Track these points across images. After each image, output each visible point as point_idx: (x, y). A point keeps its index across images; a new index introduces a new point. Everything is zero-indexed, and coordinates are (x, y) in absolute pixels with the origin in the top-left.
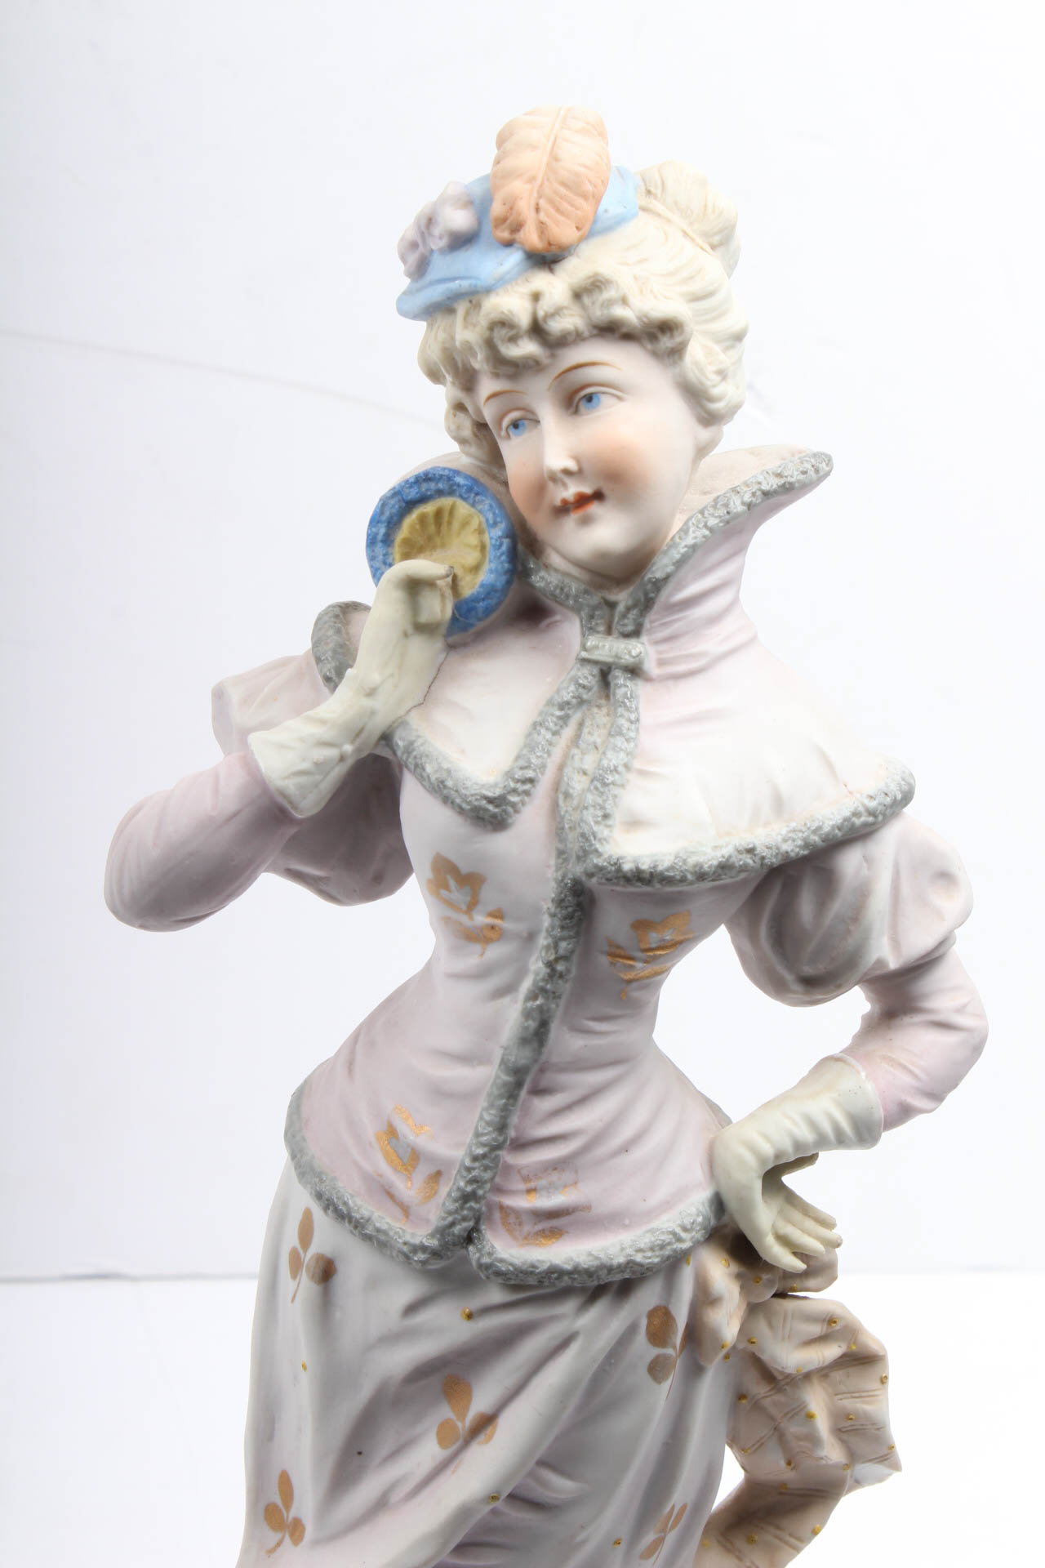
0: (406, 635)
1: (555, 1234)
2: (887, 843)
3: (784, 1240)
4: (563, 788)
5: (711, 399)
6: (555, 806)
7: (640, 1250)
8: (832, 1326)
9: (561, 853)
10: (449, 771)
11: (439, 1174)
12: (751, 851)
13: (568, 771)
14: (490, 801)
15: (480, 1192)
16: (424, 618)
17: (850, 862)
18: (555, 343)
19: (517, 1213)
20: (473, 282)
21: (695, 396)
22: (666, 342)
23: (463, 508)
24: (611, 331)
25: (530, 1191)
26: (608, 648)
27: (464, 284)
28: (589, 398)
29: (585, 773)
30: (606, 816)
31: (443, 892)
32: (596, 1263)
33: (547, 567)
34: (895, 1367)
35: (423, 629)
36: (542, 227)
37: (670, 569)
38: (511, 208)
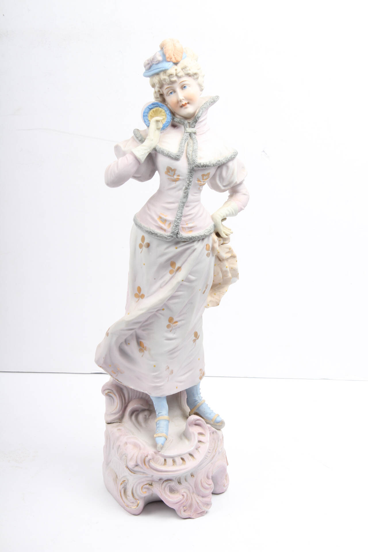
0: (155, 130)
1: (191, 231)
2: (235, 161)
3: (224, 233)
4: (188, 153)
5: (202, 87)
6: (187, 156)
7: (206, 233)
8: (230, 250)
9: (189, 164)
10: (169, 152)
11: (170, 223)
12: (219, 161)
13: (188, 150)
14: (177, 156)
15: (179, 225)
16: (159, 127)
17: (230, 164)
18: (179, 77)
19: (185, 228)
20: (165, 68)
21: (200, 85)
22: (195, 77)
23: (160, 109)
24: (188, 75)
25: (187, 224)
26: (189, 130)
27: (163, 69)
28: (185, 87)
29: (191, 150)
30: (196, 157)
31: (169, 173)
32: (199, 235)
33: (177, 117)
34: (238, 258)
35: (158, 129)
36: (175, 58)
37: (200, 115)
38: (170, 55)
